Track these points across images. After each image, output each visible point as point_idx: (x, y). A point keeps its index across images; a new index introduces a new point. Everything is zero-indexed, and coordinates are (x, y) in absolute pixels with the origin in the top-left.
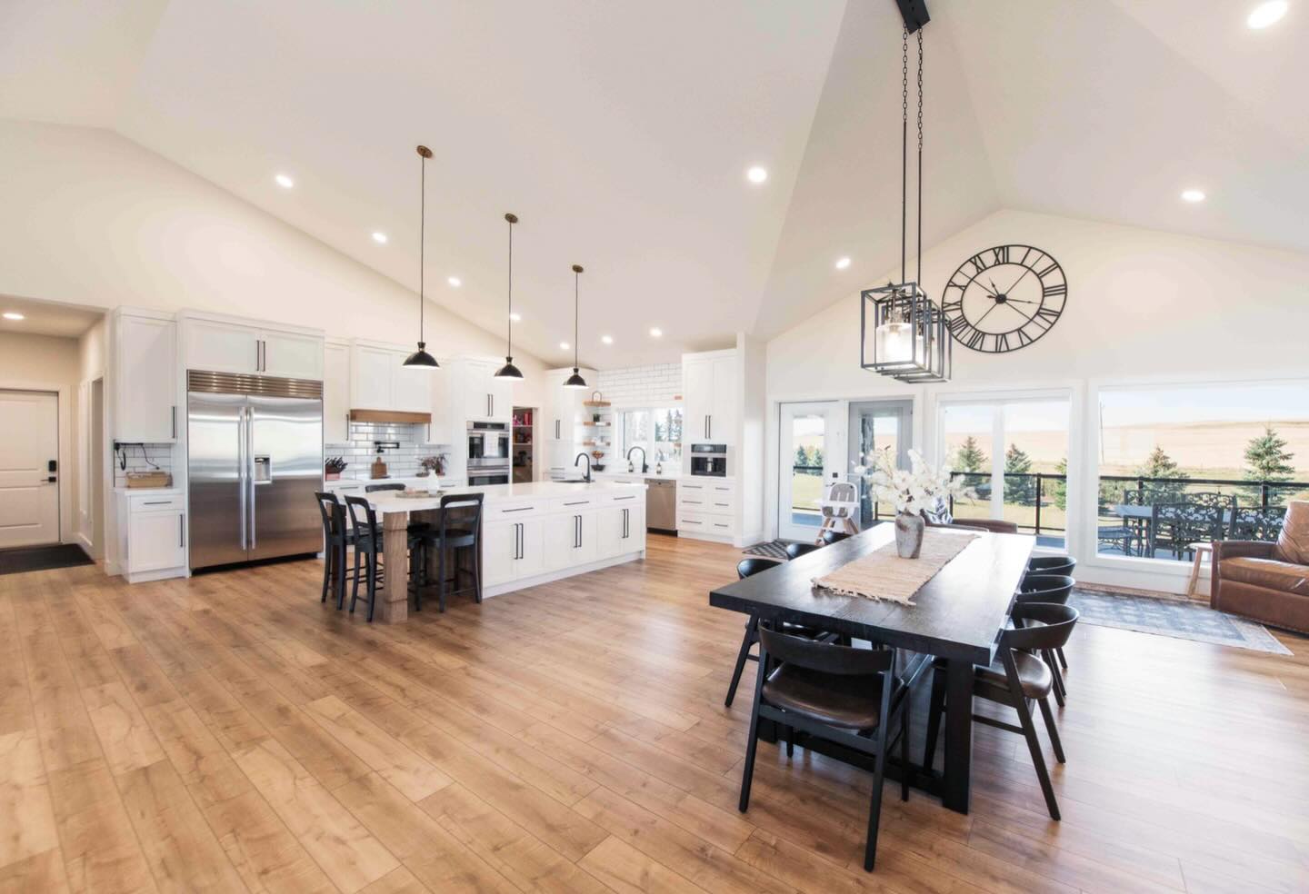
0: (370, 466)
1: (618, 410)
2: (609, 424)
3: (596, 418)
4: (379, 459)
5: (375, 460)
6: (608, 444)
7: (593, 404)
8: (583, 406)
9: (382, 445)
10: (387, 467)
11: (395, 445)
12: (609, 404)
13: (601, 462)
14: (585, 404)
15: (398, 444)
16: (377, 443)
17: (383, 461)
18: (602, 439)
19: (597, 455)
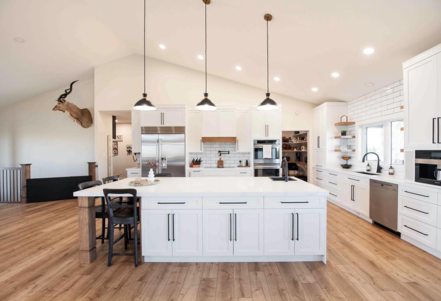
0: (217, 162)
1: (361, 126)
2: (354, 137)
3: (344, 133)
4: (220, 159)
5: (218, 159)
6: (354, 151)
7: (341, 124)
8: (334, 126)
9: (221, 153)
10: (224, 162)
11: (228, 153)
12: (354, 123)
13: (349, 163)
14: (336, 125)
15: (229, 152)
16: (220, 152)
17: (222, 159)
18: (349, 147)
19: (347, 158)
